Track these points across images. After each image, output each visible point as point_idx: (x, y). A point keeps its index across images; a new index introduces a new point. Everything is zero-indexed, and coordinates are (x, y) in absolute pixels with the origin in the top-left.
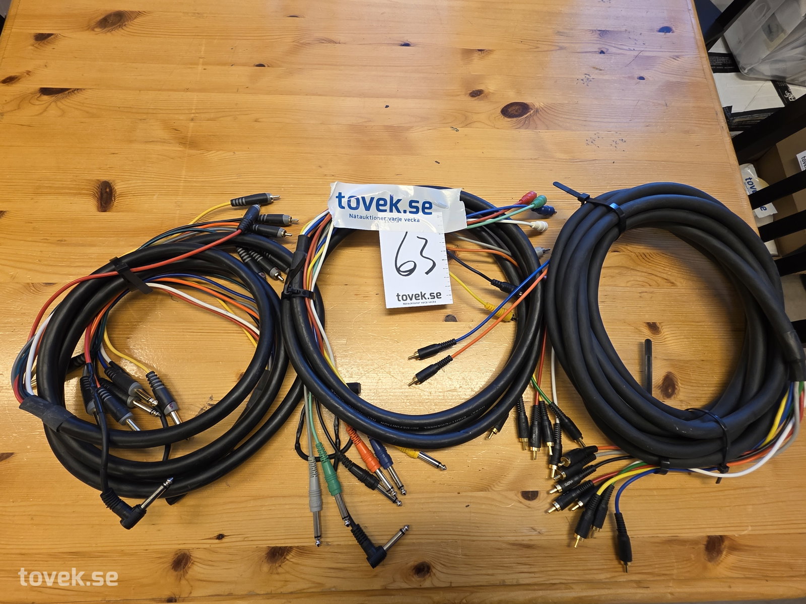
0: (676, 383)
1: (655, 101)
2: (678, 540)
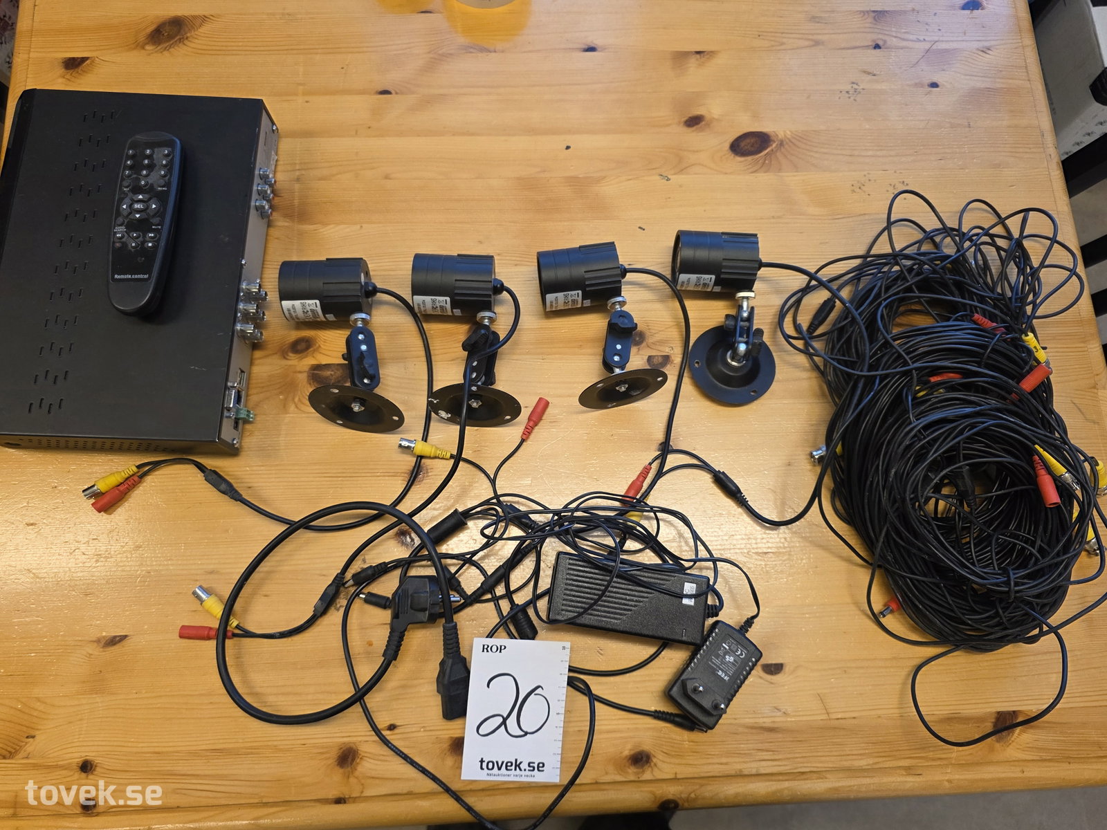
1: (953, 120)
2: (959, 718)
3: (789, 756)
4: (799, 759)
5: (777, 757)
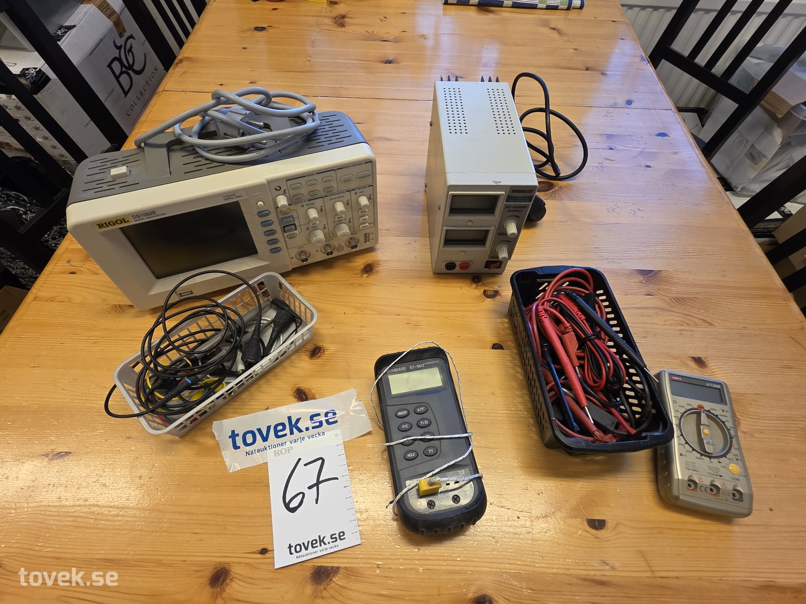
1: (663, 182)
2: (776, 587)
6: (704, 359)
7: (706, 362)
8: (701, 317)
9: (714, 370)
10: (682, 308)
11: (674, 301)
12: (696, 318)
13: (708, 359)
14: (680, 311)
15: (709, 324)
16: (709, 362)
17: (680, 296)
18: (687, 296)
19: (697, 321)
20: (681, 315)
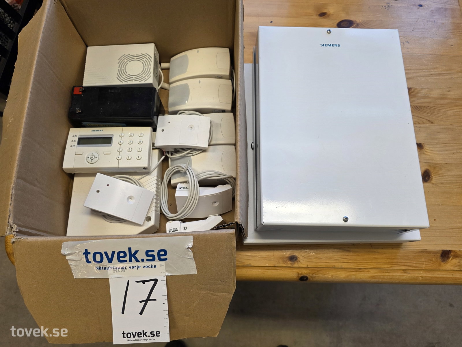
0: (430, 175)
1: (428, 19)
2: (426, 251)
3: (354, 261)
4: (359, 263)
5: (350, 262)
6: (422, 144)
7: (423, 145)
8: (428, 119)
9: (426, 151)
10: (418, 113)
11: (414, 108)
12: (425, 119)
13: (425, 144)
14: (417, 115)
15: (431, 123)
16: (425, 146)
17: (419, 105)
18: (423, 105)
19: (425, 121)
20: (417, 117)
